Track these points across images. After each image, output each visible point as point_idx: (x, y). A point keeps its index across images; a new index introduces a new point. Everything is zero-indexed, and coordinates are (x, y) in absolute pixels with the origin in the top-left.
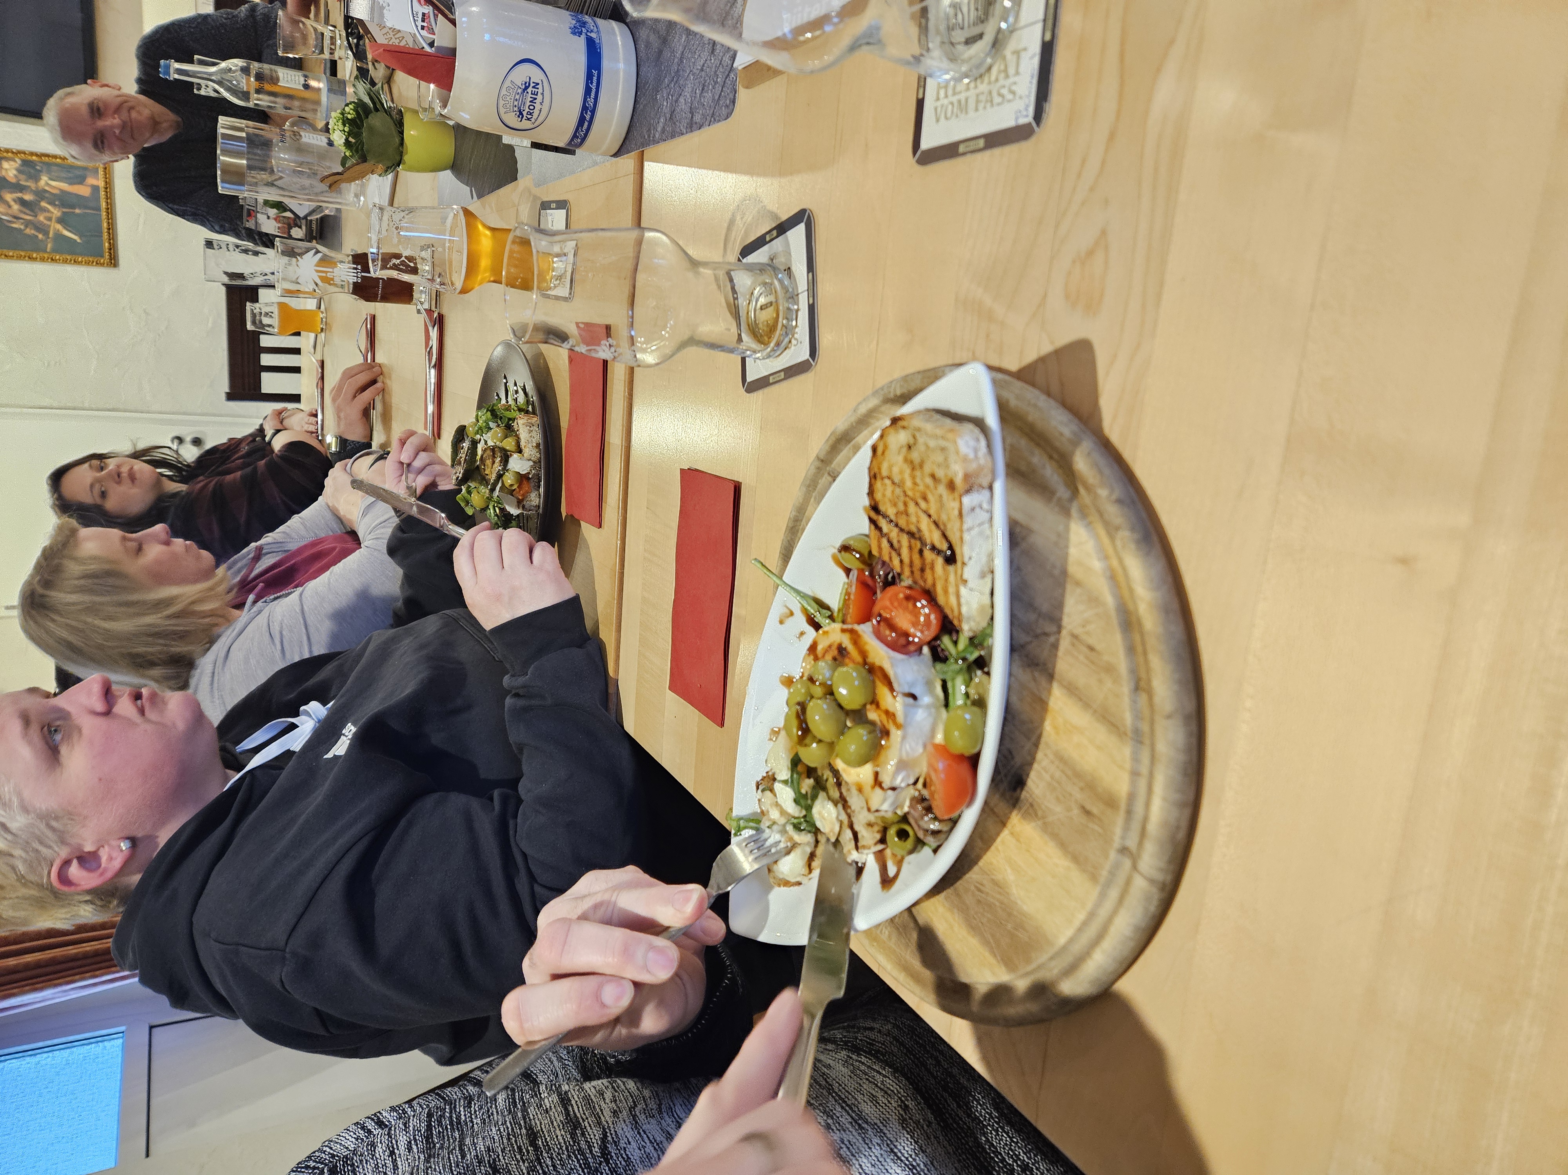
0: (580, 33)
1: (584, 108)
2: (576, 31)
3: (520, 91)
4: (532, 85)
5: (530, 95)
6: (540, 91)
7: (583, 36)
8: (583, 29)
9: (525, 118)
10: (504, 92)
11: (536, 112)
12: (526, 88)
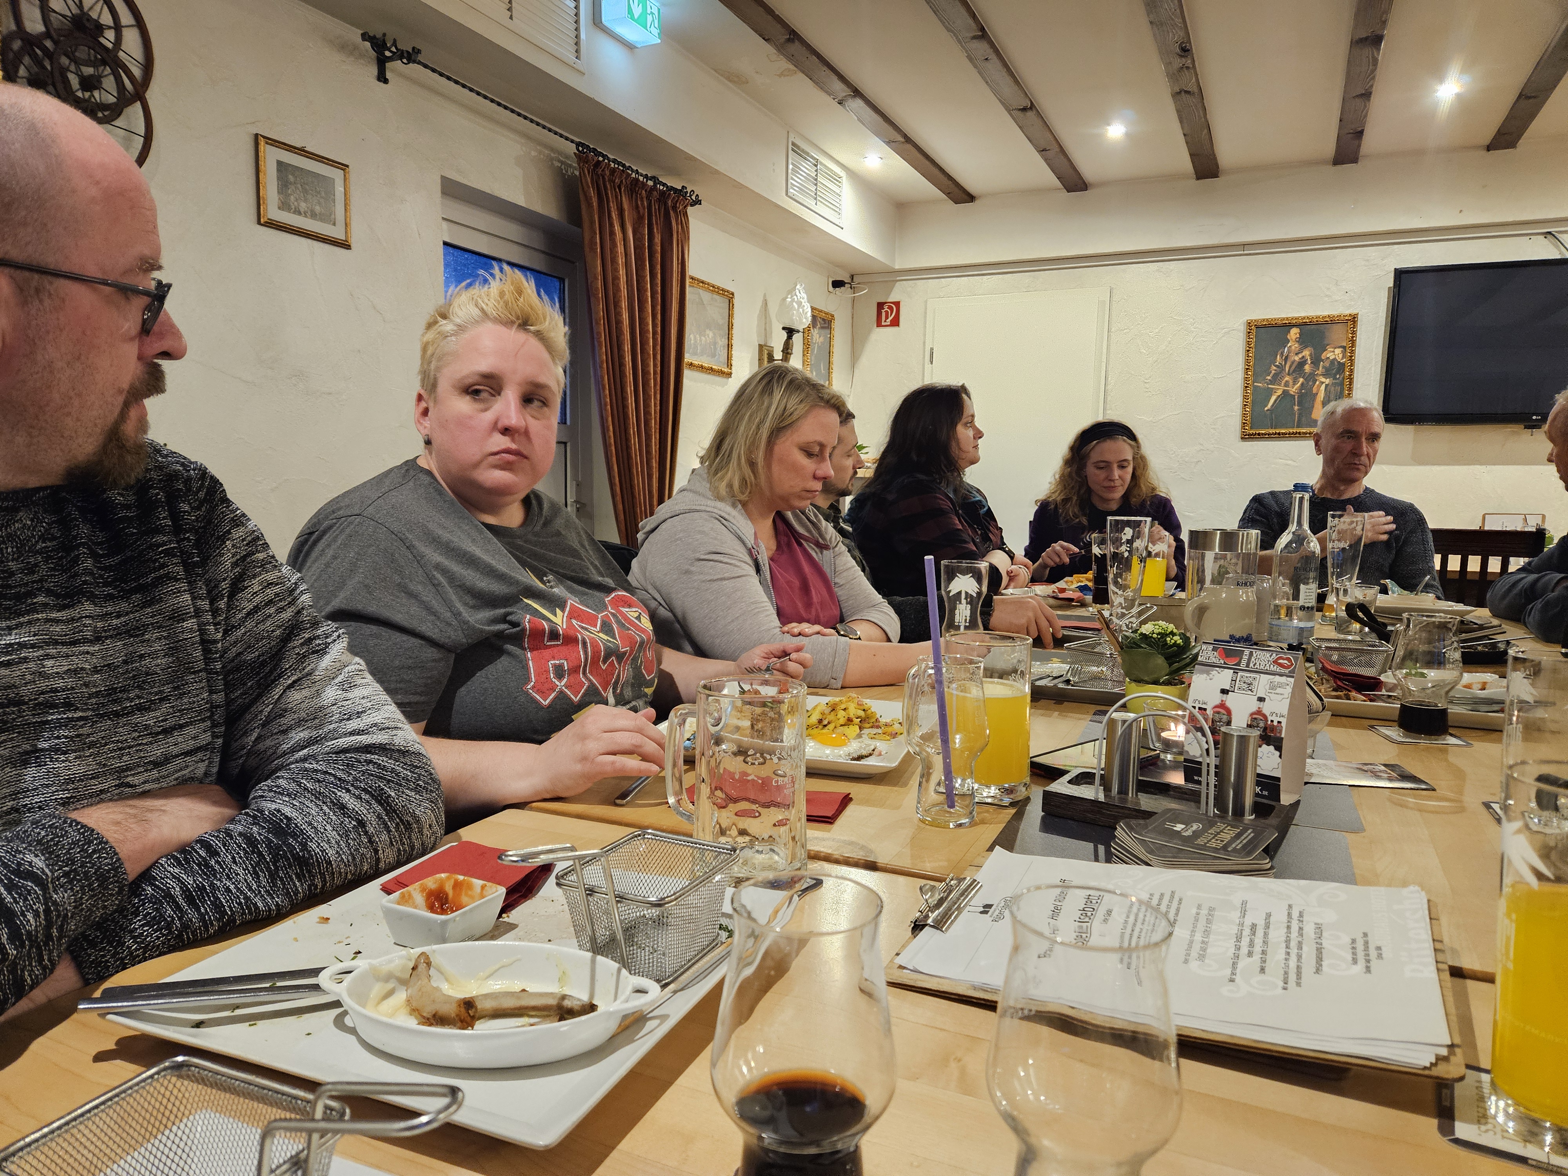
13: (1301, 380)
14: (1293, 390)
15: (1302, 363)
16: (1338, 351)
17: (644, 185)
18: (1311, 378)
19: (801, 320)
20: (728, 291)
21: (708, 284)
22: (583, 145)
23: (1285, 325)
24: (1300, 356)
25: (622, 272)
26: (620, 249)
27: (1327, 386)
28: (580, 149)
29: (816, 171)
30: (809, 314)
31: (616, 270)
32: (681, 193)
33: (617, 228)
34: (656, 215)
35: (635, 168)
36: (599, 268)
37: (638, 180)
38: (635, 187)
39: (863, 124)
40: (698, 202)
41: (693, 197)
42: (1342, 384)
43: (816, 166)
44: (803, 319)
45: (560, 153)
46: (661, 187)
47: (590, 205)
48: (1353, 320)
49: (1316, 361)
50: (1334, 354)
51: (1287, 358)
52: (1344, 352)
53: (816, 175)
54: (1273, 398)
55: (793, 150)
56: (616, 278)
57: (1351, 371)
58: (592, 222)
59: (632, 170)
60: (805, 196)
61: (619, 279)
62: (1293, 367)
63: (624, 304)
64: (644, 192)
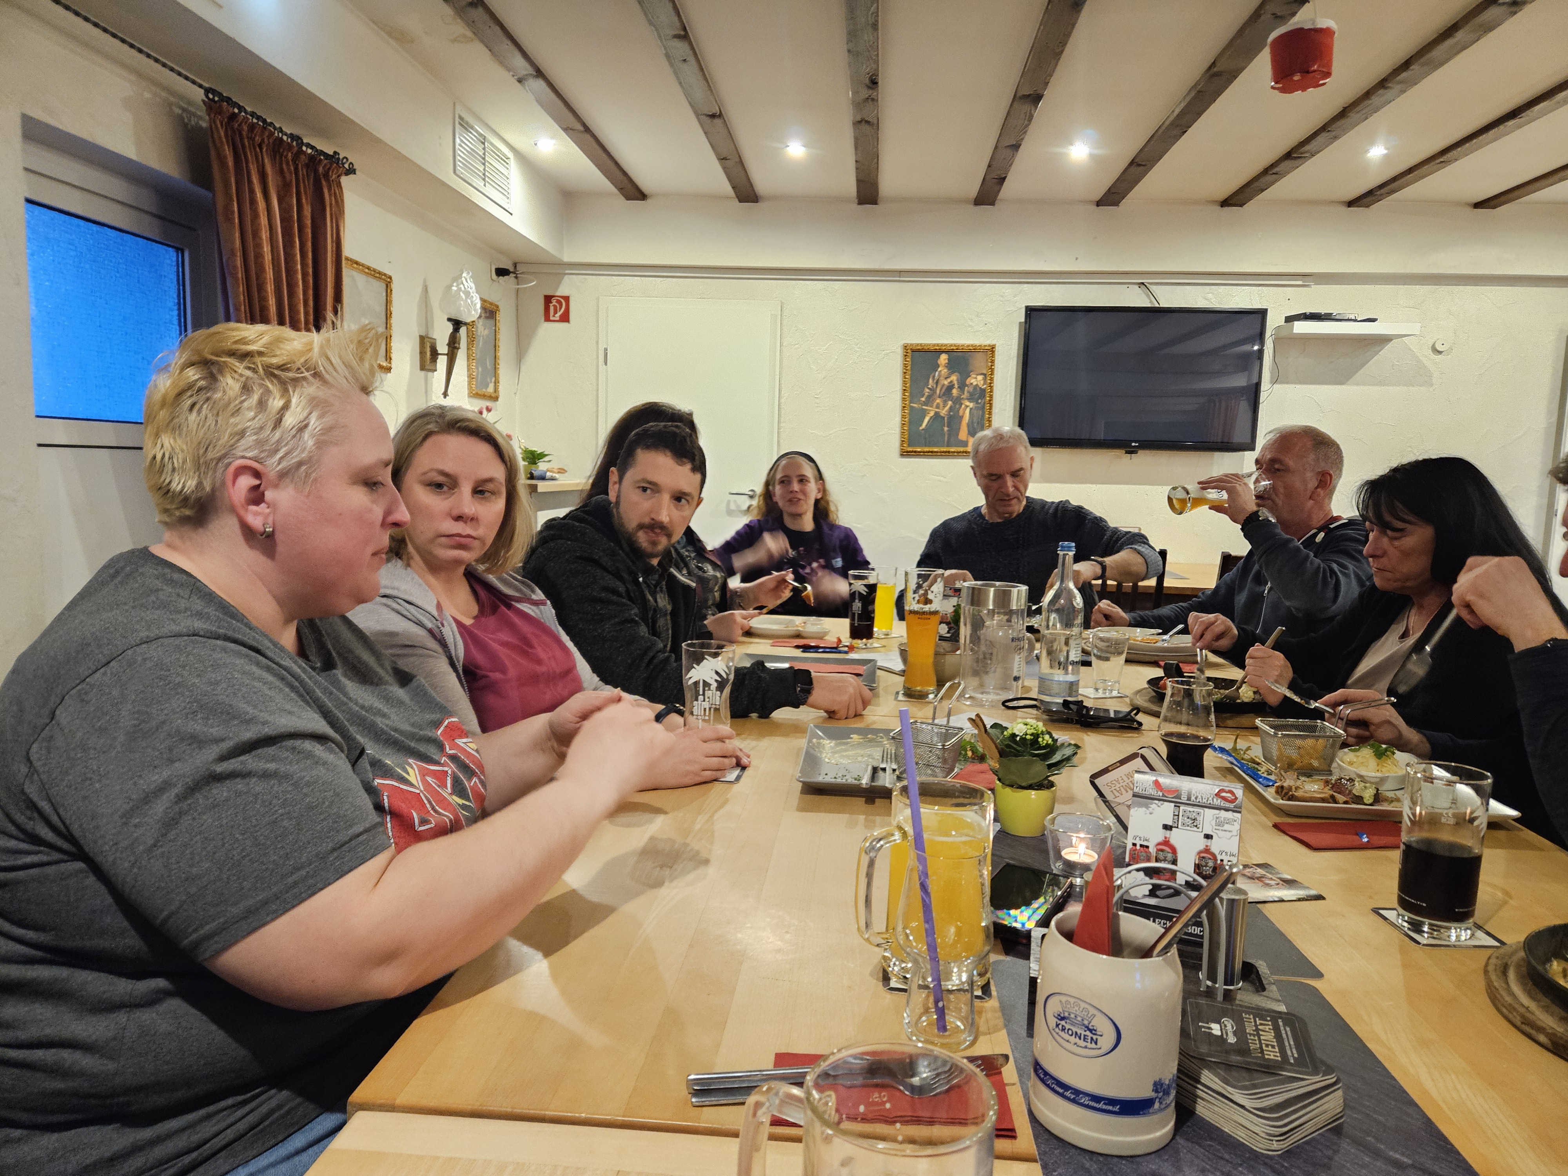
0: (1156, 1091)
1: (1077, 1092)
2: (1158, 1086)
3: (1086, 1022)
4: (1095, 1037)
5: (1083, 1033)
6: (1089, 1045)
7: (1153, 1095)
8: (1161, 1094)
9: (1059, 1022)
10: (1083, 1005)
11: (1066, 1036)
12: (1091, 1031)
13: (950, 403)
14: (944, 412)
15: (951, 387)
16: (980, 378)
17: (290, 146)
18: (958, 401)
19: (470, 312)
20: (385, 275)
21: (363, 265)
22: (214, 92)
23: (936, 351)
24: (949, 380)
25: (266, 249)
26: (264, 221)
27: (971, 409)
28: (211, 96)
29: (484, 149)
30: (479, 306)
31: (258, 246)
32: (334, 159)
33: (259, 195)
34: (304, 182)
35: (277, 126)
36: (238, 243)
37: (282, 139)
38: (278, 147)
39: (542, 107)
40: (351, 171)
41: (346, 166)
42: (983, 408)
43: (484, 143)
44: (472, 311)
45: (181, 97)
46: (309, 151)
47: (223, 164)
48: (992, 349)
49: (962, 386)
50: (976, 380)
51: (937, 383)
52: (985, 379)
53: (484, 154)
54: (927, 419)
55: (460, 124)
56: (259, 256)
57: (991, 397)
58: (227, 185)
59: (275, 128)
60: (473, 176)
61: (263, 258)
62: (943, 390)
63: (270, 288)
64: (290, 154)
